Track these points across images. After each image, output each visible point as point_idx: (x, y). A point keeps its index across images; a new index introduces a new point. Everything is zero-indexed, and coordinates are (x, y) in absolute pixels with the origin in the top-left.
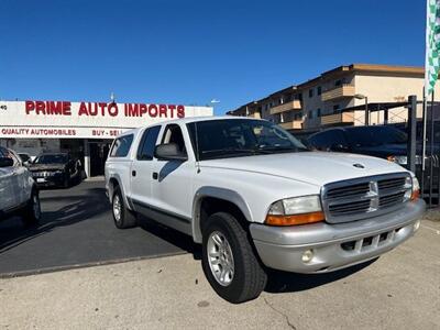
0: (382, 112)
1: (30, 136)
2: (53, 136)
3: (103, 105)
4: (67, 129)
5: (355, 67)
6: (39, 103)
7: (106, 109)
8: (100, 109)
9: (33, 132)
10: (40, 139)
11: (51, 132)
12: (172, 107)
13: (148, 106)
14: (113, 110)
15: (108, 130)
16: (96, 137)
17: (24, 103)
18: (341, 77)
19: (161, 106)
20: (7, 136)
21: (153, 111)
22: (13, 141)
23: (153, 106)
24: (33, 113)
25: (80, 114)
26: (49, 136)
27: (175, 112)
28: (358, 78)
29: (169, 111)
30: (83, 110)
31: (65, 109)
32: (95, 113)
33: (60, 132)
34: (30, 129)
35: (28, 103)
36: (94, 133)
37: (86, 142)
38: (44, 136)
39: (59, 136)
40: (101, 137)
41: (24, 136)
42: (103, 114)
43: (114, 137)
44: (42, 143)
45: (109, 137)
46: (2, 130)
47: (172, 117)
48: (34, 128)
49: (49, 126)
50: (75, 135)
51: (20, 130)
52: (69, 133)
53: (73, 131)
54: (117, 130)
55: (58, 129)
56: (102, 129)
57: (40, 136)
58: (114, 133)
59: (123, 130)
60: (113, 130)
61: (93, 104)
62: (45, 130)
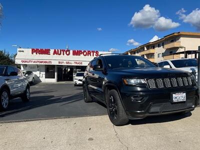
0: (194, 55)
1: (33, 63)
2: (42, 64)
4: (48, 61)
5: (181, 33)
6: (37, 50)
7: (65, 52)
8: (62, 52)
9: (34, 62)
11: (41, 62)
12: (93, 52)
13: (83, 51)
14: (68, 53)
15: (65, 62)
16: (60, 64)
17: (31, 50)
18: (174, 38)
19: (88, 52)
20: (24, 63)
21: (85, 53)
22: (26, 65)
23: (85, 51)
24: (35, 54)
25: (54, 54)
26: (41, 64)
27: (95, 54)
28: (182, 39)
29: (92, 54)
30: (55, 53)
32: (60, 54)
33: (45, 62)
34: (33, 60)
35: (33, 50)
36: (59, 62)
37: (56, 67)
38: (39, 64)
39: (45, 64)
40: (62, 64)
41: (31, 63)
42: (63, 54)
43: (67, 65)
44: (38, 66)
45: (66, 64)
46: (22, 61)
47: (93, 56)
48: (35, 60)
49: (41, 59)
50: (51, 63)
51: (29, 61)
52: (49, 63)
53: (51, 61)
54: (69, 61)
55: (44, 60)
56: (63, 61)
57: (37, 64)
58: (68, 63)
59: (72, 61)
60: (67, 61)
61: (59, 50)
62: (39, 61)
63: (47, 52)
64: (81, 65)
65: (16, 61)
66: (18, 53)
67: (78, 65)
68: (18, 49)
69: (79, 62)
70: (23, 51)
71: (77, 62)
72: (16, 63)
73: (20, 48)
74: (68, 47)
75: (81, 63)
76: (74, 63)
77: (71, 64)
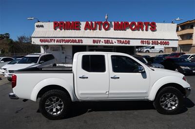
1: (56, 43)
2: (69, 44)
3: (100, 23)
4: (77, 39)
6: (62, 23)
7: (102, 26)
8: (98, 26)
9: (57, 41)
10: (61, 46)
11: (68, 41)
12: (147, 24)
13: (130, 23)
14: (107, 27)
15: (102, 40)
16: (96, 44)
20: (43, 43)
21: (134, 27)
22: (46, 47)
23: (133, 23)
25: (85, 29)
26: (66, 44)
30: (88, 27)
31: (77, 26)
32: (95, 29)
34: (56, 39)
35: (55, 23)
36: (94, 42)
38: (64, 43)
39: (72, 44)
40: (99, 44)
41: (52, 43)
42: (100, 29)
43: (107, 44)
44: (62, 48)
45: (104, 44)
46: (40, 40)
47: (147, 30)
48: (58, 39)
49: (67, 37)
50: (82, 43)
51: (50, 40)
52: (79, 42)
53: (81, 40)
54: (109, 39)
55: (71, 39)
56: (99, 39)
57: (61, 44)
58: (107, 42)
59: (113, 40)
60: (106, 39)
61: (94, 23)
62: (64, 40)
63: (76, 26)
64: (128, 45)
65: (33, 40)
66: (36, 27)
67: (123, 45)
68: (37, 24)
69: (124, 40)
70: (42, 26)
71: (122, 40)
72: (32, 43)
73: (39, 22)
74: (108, 18)
75: (129, 42)
76: (117, 42)
77: (113, 43)
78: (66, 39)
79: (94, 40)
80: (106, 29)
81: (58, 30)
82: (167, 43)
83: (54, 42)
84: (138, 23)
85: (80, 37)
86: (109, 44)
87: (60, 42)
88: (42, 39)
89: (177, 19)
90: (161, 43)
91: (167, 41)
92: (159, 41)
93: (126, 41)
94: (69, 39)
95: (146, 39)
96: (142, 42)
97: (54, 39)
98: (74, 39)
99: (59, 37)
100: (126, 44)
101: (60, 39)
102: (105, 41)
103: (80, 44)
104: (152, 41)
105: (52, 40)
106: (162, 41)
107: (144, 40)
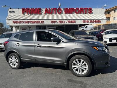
2: (35, 24)
3: (55, 9)
4: (40, 21)
6: (28, 9)
7: (57, 11)
10: (28, 26)
11: (34, 22)
13: (75, 9)
15: (58, 21)
16: (53, 24)
20: (16, 25)
21: (78, 12)
23: (77, 9)
25: (45, 13)
26: (33, 24)
29: (85, 11)
34: (25, 21)
35: (23, 10)
39: (37, 24)
40: (55, 24)
41: (22, 24)
42: (55, 13)
45: (59, 24)
46: (13, 22)
47: (86, 13)
48: (27, 21)
49: (33, 20)
50: (44, 23)
51: (21, 21)
52: (42, 23)
53: (43, 21)
54: (62, 20)
55: (36, 21)
56: (56, 20)
57: (29, 24)
58: (61, 22)
59: (65, 20)
60: (60, 20)
61: (51, 9)
62: (31, 21)
63: (38, 12)
64: (74, 24)
65: (7, 22)
66: (9, 13)
67: (72, 24)
69: (72, 20)
70: (14, 12)
71: (71, 20)
72: (7, 24)
73: (11, 8)
74: (60, 5)
75: (75, 22)
76: (67, 22)
77: (65, 23)
78: (32, 21)
79: (52, 21)
80: (60, 14)
81: (26, 14)
82: (99, 22)
83: (24, 23)
84: (80, 8)
85: (42, 19)
86: (62, 24)
87: (28, 23)
88: (14, 21)
89: (105, 6)
90: (96, 22)
91: (99, 20)
92: (94, 20)
93: (73, 21)
94: (35, 21)
95: (86, 19)
96: (84, 22)
97: (23, 21)
98: (38, 21)
99: (27, 20)
100: (74, 23)
101: (28, 21)
102: (59, 21)
103: (43, 24)
104: (90, 21)
105: (22, 21)
106: (96, 20)
107: (85, 20)
